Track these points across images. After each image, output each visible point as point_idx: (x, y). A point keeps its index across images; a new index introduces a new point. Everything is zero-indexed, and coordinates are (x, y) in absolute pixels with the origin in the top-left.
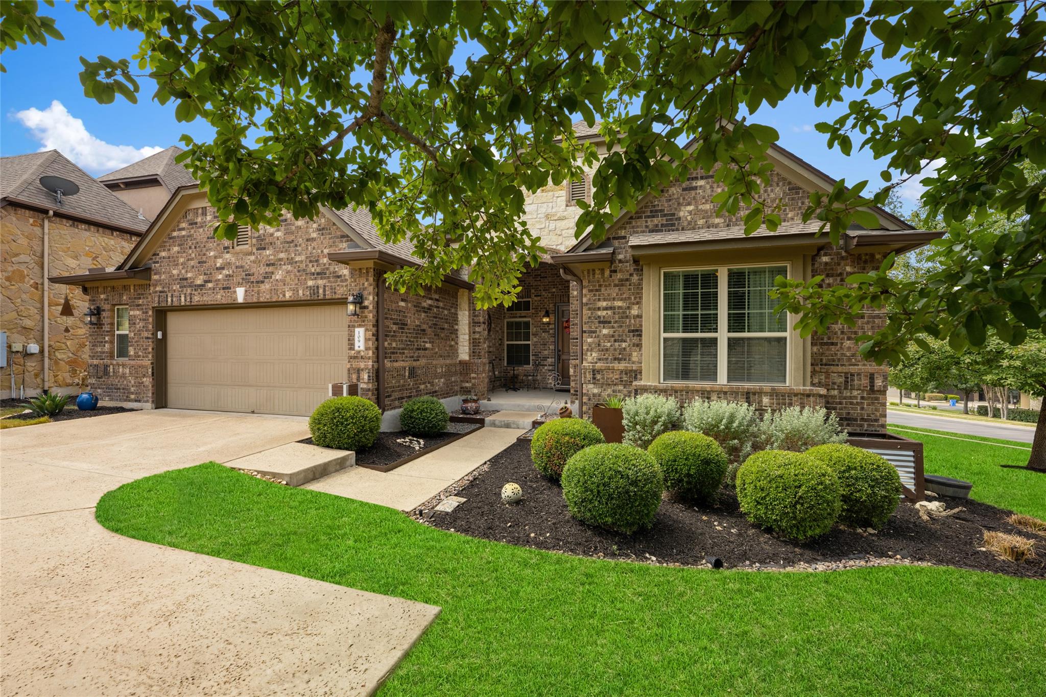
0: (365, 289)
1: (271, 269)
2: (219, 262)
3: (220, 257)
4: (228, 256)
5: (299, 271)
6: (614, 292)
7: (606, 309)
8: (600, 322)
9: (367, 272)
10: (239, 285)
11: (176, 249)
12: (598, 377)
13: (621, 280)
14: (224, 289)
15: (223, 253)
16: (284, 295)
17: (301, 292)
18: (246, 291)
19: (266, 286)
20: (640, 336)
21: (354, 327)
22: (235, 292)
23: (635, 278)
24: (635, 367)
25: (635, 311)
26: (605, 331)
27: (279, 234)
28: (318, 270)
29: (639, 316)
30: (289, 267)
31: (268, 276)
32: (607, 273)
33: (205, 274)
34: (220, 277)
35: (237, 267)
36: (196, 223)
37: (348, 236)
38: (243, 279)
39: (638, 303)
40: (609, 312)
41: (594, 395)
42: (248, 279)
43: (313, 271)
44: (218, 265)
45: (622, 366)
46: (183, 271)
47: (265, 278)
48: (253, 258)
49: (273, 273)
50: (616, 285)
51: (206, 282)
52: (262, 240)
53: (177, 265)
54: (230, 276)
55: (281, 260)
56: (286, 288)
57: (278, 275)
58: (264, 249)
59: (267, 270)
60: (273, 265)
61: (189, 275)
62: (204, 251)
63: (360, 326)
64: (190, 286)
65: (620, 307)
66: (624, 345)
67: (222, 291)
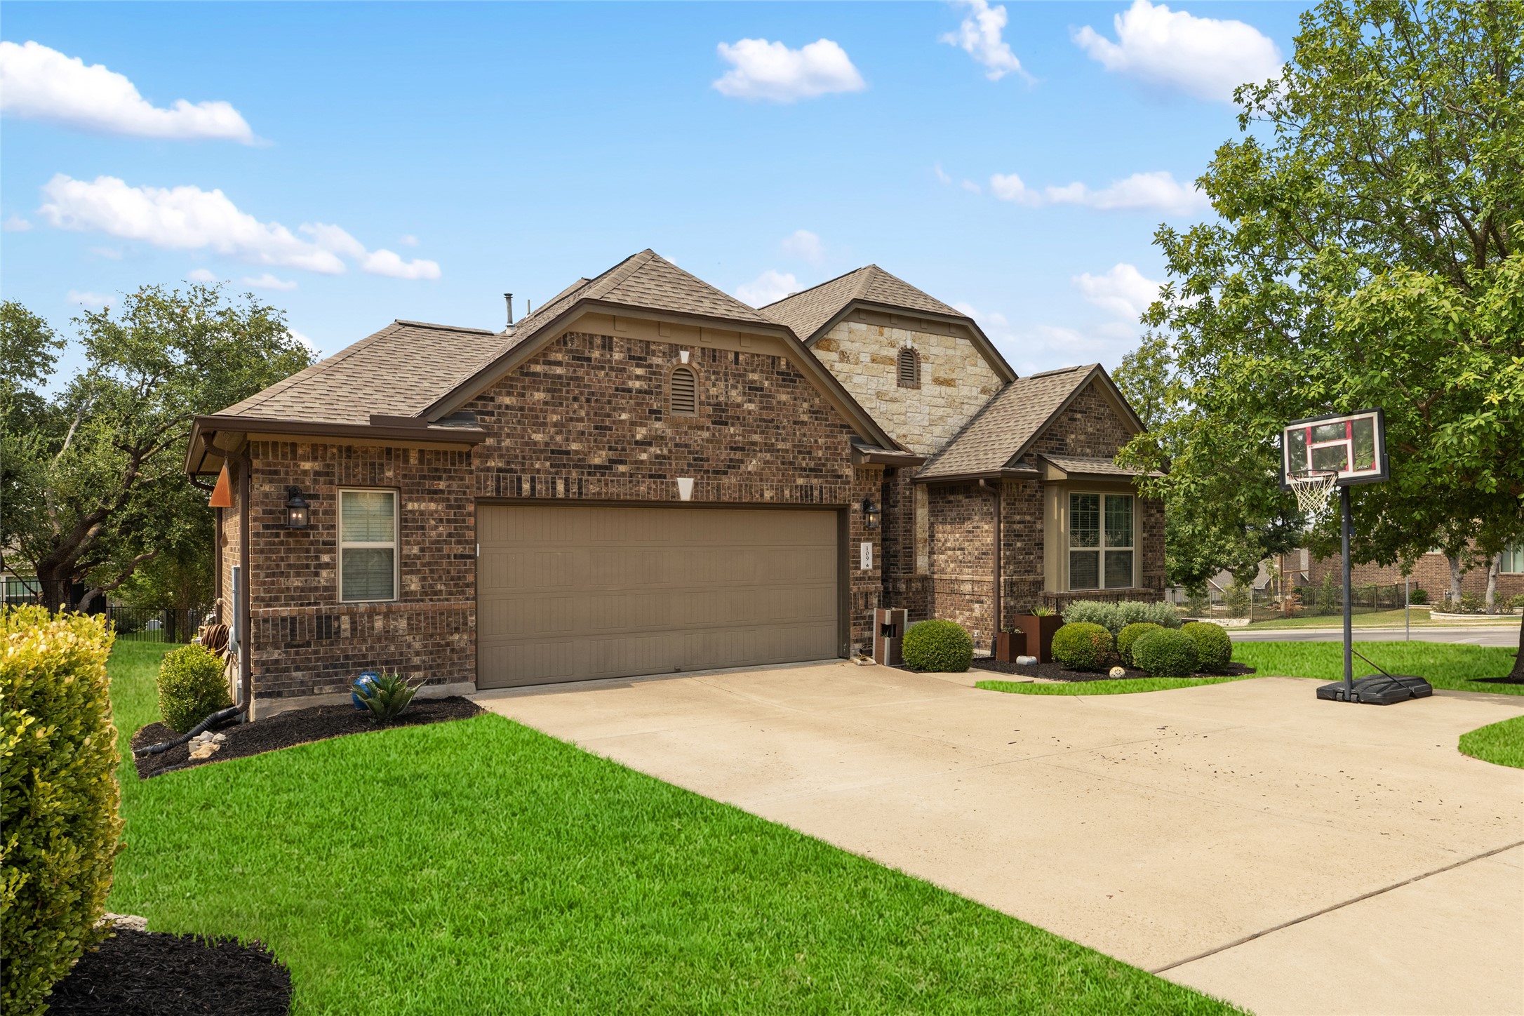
0: (872, 495)
1: (738, 455)
2: (641, 433)
3: (642, 425)
4: (658, 425)
5: (783, 463)
6: (1024, 506)
7: (1019, 522)
8: (1015, 536)
9: (876, 475)
10: (683, 473)
11: (539, 396)
12: (1015, 589)
13: (1030, 496)
14: (651, 476)
15: (649, 418)
16: (762, 495)
17: (787, 492)
18: (696, 484)
19: (731, 480)
20: (1042, 549)
21: (860, 540)
22: (675, 484)
23: (1039, 494)
24: (1040, 578)
25: (1039, 526)
26: (1019, 544)
27: (751, 407)
28: (812, 465)
29: (1042, 531)
30: (768, 456)
31: (733, 465)
32: (1021, 488)
33: (610, 449)
34: (644, 457)
35: (676, 445)
36: (589, 359)
37: (849, 427)
38: (689, 465)
39: (1041, 518)
40: (1022, 526)
41: (1011, 607)
42: (697, 466)
43: (804, 465)
44: (639, 437)
45: (1031, 578)
46: (558, 438)
47: (729, 467)
48: (706, 435)
49: (742, 461)
50: (1026, 500)
51: (612, 461)
52: (723, 411)
53: (544, 424)
54: (664, 457)
55: (754, 444)
56: (765, 485)
57: (752, 465)
58: (726, 424)
59: (732, 456)
60: (743, 449)
61: (574, 446)
62: (607, 408)
63: (867, 540)
64: (576, 466)
65: (1029, 522)
66: (1032, 557)
67: (648, 481)
